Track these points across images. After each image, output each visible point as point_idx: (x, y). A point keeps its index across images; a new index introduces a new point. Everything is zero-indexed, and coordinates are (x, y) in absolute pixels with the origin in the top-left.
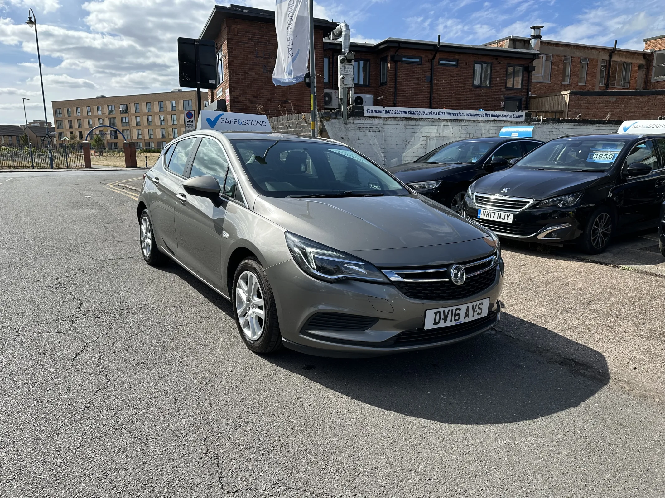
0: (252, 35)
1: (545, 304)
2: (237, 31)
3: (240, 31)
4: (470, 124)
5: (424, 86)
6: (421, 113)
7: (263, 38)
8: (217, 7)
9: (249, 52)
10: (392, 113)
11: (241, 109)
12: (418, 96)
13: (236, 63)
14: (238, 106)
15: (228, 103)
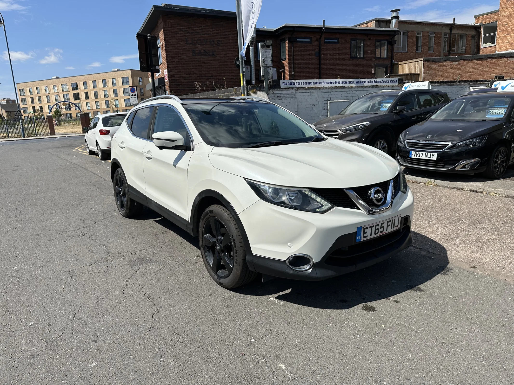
0: (182, 27)
1: (447, 226)
2: (171, 24)
3: (173, 24)
4: (359, 89)
5: (314, 60)
6: (323, 83)
7: (191, 29)
8: (155, 6)
10: (302, 84)
11: (177, 84)
12: (310, 67)
13: (171, 49)
14: (175, 83)
15: (166, 80)
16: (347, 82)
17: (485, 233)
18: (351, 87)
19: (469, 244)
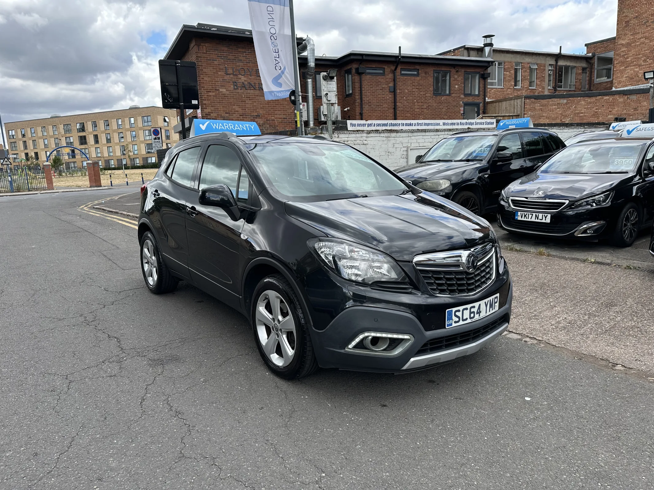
0: (221, 52)
2: (206, 49)
3: (208, 49)
4: (446, 133)
5: (388, 96)
6: (401, 125)
7: (232, 55)
8: (185, 26)
9: (219, 69)
12: (383, 106)
16: (431, 124)
18: (437, 131)
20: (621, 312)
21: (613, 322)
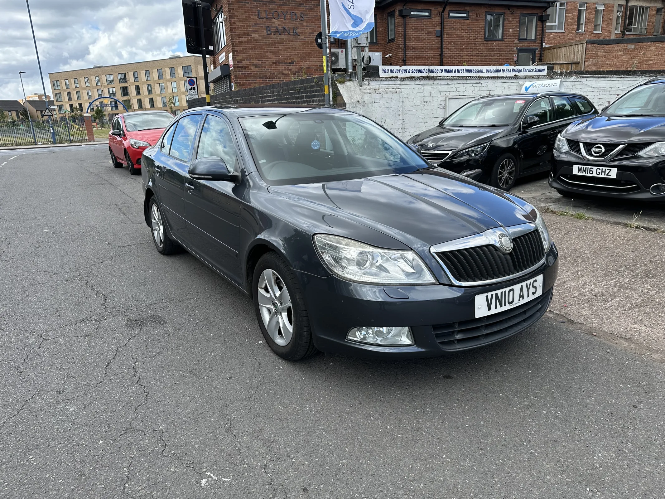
1: (600, 279)
4: (490, 81)
5: (434, 41)
6: (439, 71)
9: (251, 12)
11: (246, 74)
12: (428, 52)
13: (238, 25)
14: (243, 71)
15: (232, 68)
16: (473, 70)
17: (656, 293)
18: (480, 78)
19: (630, 309)
20: (658, 285)
21: (646, 296)
